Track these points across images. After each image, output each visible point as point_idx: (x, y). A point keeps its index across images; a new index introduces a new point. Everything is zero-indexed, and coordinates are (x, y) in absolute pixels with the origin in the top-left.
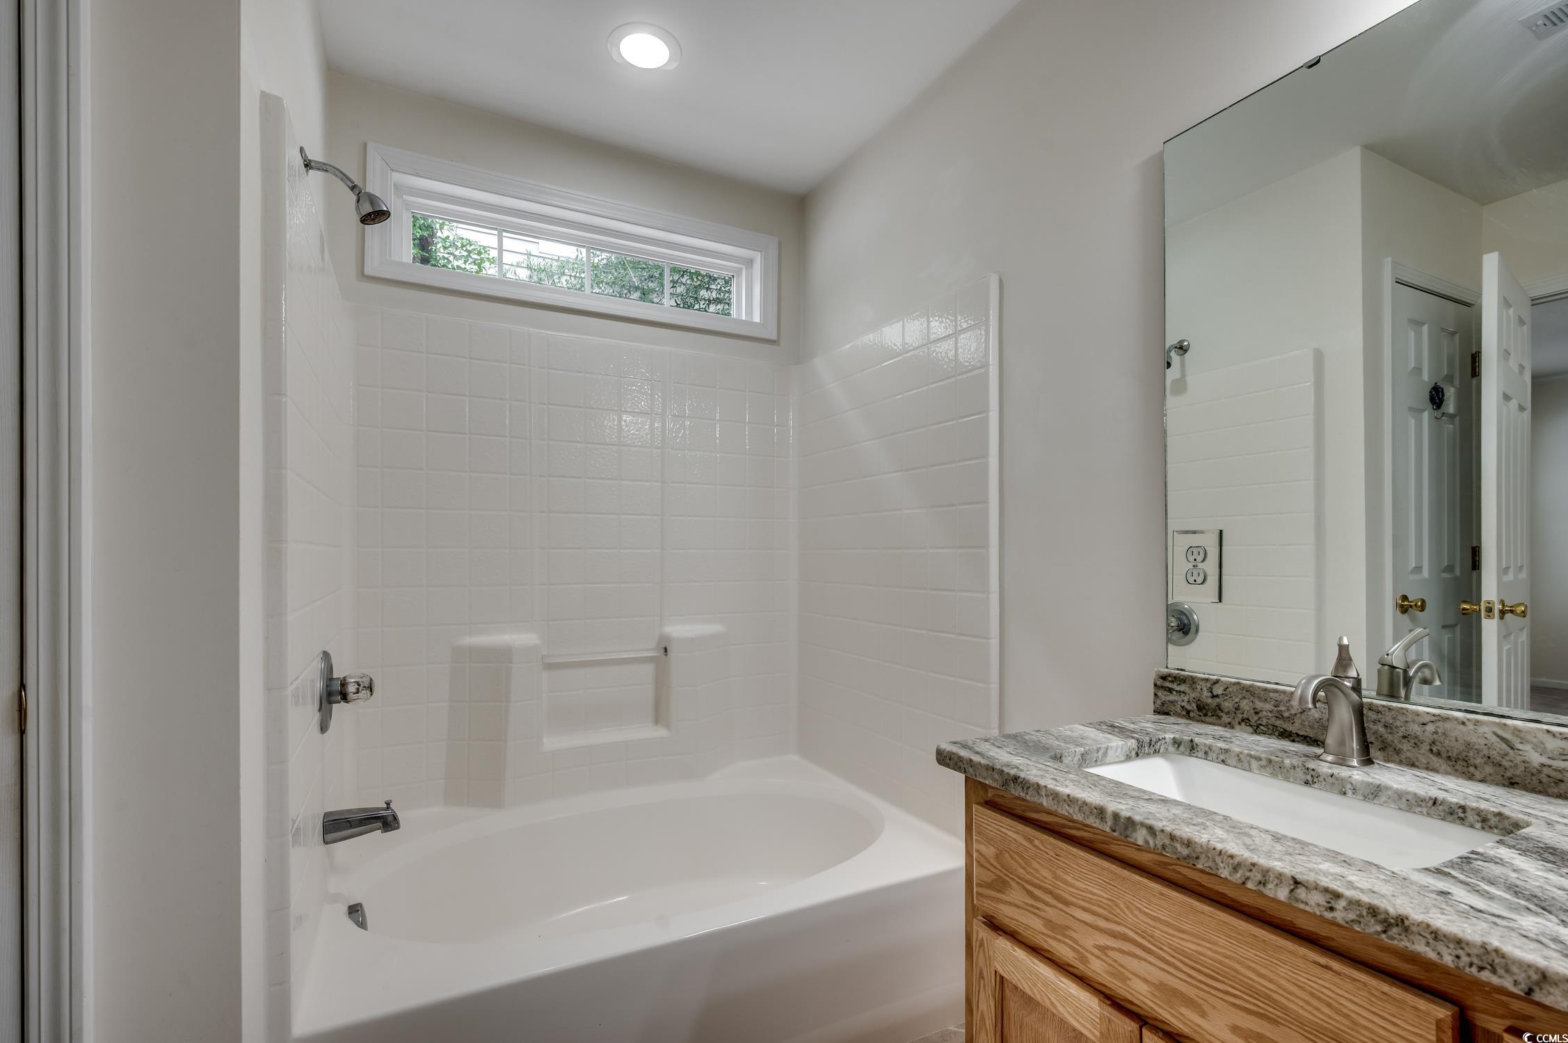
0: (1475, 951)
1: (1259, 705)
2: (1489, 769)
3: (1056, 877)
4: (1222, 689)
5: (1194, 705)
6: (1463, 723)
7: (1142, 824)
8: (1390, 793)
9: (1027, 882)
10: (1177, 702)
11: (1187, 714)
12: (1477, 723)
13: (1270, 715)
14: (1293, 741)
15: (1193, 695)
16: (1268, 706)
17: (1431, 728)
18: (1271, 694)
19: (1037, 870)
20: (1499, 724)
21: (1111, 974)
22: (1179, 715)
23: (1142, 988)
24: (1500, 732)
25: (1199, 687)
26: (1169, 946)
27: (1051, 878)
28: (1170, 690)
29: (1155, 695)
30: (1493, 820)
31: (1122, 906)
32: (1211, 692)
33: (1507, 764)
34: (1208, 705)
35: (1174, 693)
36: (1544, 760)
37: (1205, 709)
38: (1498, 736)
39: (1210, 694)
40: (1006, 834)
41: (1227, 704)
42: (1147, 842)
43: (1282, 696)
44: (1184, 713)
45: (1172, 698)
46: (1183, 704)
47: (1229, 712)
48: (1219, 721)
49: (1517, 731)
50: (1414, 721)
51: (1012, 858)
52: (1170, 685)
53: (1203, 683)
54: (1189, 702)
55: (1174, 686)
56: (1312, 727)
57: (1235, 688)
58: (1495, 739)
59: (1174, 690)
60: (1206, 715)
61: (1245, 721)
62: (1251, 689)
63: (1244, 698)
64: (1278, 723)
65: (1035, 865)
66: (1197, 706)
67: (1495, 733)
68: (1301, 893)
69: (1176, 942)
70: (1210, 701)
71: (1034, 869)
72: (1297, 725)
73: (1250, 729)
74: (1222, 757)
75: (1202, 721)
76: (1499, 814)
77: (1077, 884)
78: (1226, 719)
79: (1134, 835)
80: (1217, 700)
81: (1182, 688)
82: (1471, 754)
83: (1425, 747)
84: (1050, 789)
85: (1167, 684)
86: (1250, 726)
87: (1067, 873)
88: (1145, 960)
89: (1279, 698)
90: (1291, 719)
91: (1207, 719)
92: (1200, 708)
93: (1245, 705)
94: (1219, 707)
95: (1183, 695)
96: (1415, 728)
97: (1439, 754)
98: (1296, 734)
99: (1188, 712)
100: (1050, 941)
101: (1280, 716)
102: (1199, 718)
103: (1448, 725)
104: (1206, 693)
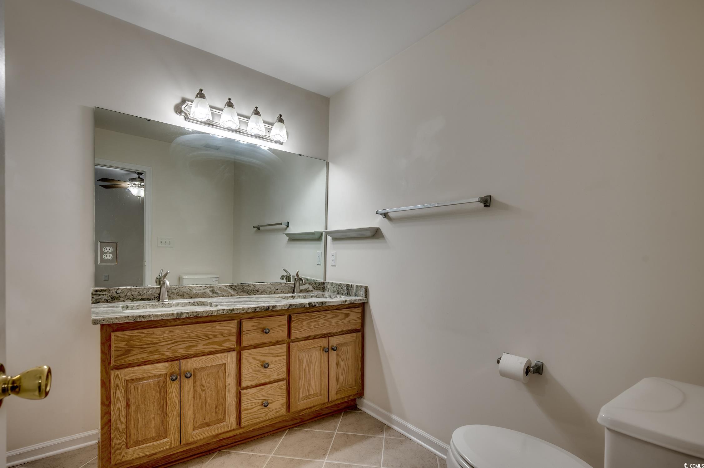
0: (241, 309)
1: (133, 293)
2: (187, 296)
3: (153, 338)
4: (120, 291)
5: (110, 298)
6: (183, 288)
7: (185, 313)
8: (181, 304)
9: (141, 345)
10: (102, 298)
11: (107, 301)
12: (185, 287)
13: (137, 295)
14: (144, 301)
15: (109, 295)
16: (136, 293)
17: (177, 290)
18: (137, 289)
19: (145, 340)
20: (189, 286)
21: (172, 353)
22: (103, 302)
23: (181, 350)
24: (189, 288)
25: (111, 292)
26: (189, 337)
27: (151, 340)
28: (99, 295)
29: (92, 297)
30: (199, 303)
31: (176, 335)
32: (116, 292)
33: (190, 294)
34: (115, 297)
35: (101, 295)
36: (196, 292)
37: (114, 298)
38: (189, 289)
39: (116, 293)
40: (131, 335)
41: (122, 295)
42: (186, 316)
43: (141, 289)
44: (106, 301)
45: (100, 297)
46: (105, 298)
47: (123, 297)
48: (119, 301)
49: (192, 287)
50: (173, 289)
51: (134, 341)
52: (100, 293)
53: (113, 290)
54: (107, 297)
55: (101, 293)
56: (149, 296)
57: (125, 290)
58: (188, 289)
59: (101, 294)
60: (114, 300)
61: (129, 299)
62: (131, 289)
63: (128, 292)
64: (140, 297)
65: (144, 339)
66: (111, 298)
67: (188, 288)
68: (219, 312)
69: (191, 335)
70: (116, 295)
71: (144, 340)
72: (145, 296)
73: (131, 301)
74: (137, 307)
75: (113, 302)
76: (200, 301)
77: (161, 336)
78: (122, 299)
79: (183, 316)
80: (119, 294)
81: (105, 293)
82: (184, 294)
83: (176, 294)
84: (154, 315)
85: (98, 293)
86: (131, 300)
87: (158, 335)
88: (182, 344)
89: (140, 290)
90: (143, 295)
91: (115, 301)
92: (112, 298)
93: (129, 294)
94: (120, 296)
95: (105, 295)
96: (174, 291)
97: (178, 295)
98: (145, 299)
99: (107, 300)
100: (151, 357)
101: (140, 295)
102: (112, 301)
103: (180, 289)
104: (114, 293)
